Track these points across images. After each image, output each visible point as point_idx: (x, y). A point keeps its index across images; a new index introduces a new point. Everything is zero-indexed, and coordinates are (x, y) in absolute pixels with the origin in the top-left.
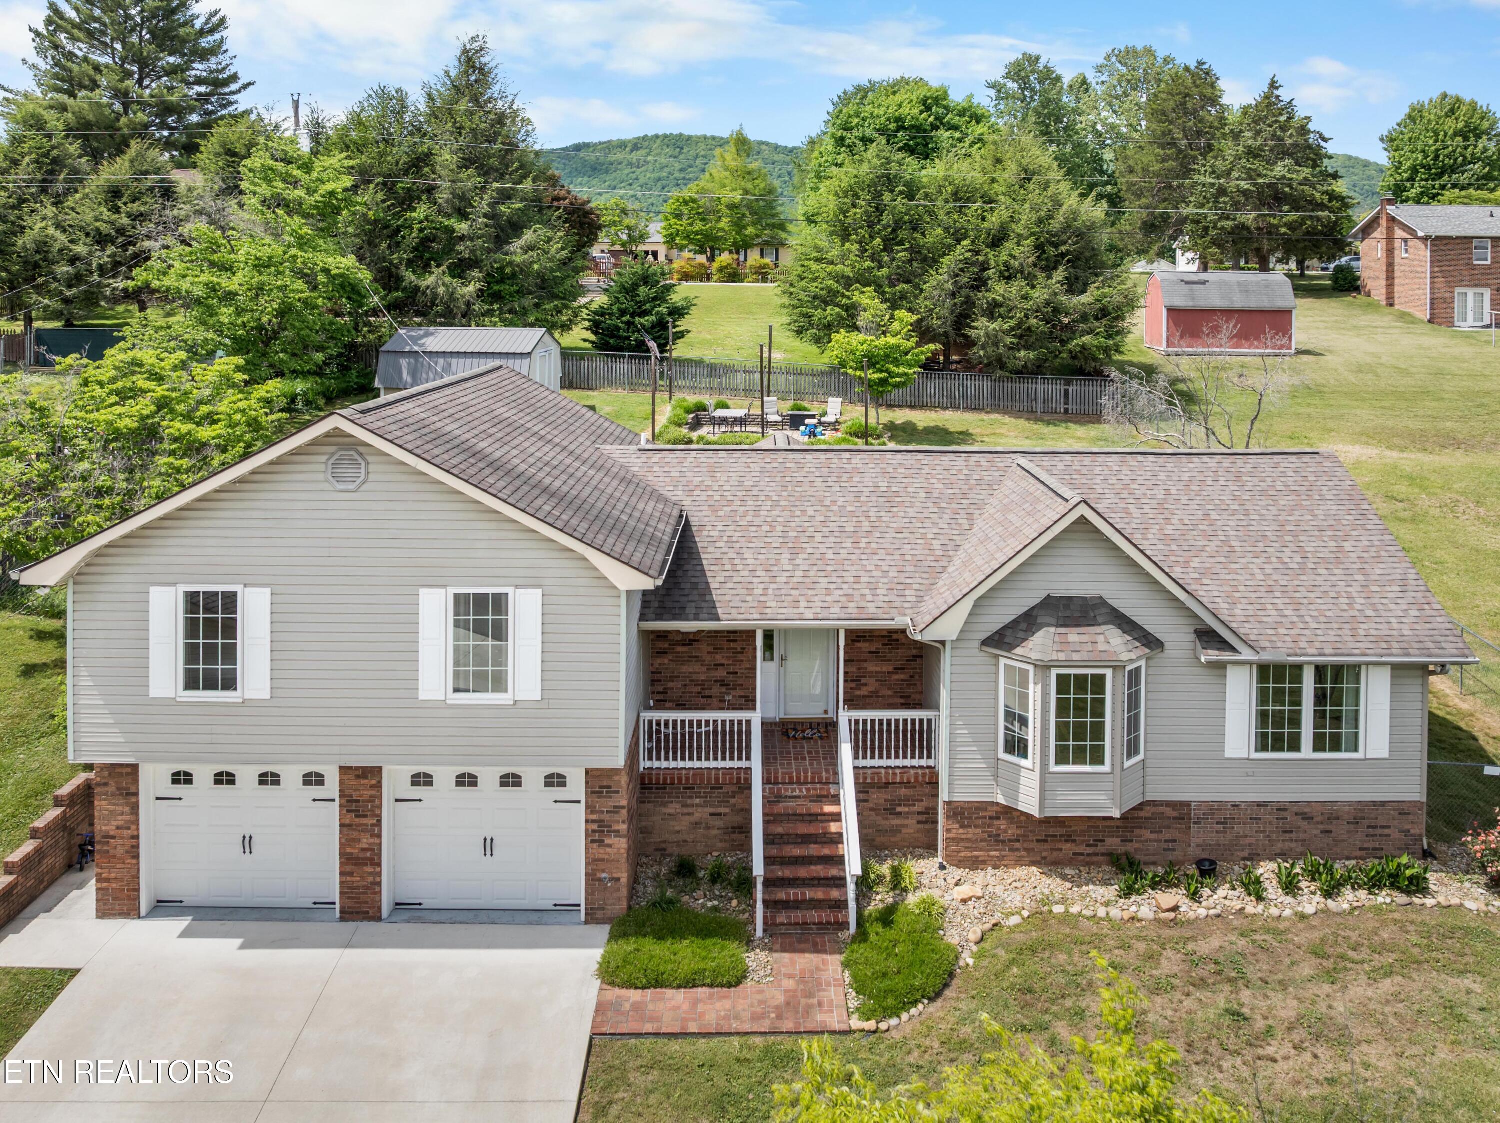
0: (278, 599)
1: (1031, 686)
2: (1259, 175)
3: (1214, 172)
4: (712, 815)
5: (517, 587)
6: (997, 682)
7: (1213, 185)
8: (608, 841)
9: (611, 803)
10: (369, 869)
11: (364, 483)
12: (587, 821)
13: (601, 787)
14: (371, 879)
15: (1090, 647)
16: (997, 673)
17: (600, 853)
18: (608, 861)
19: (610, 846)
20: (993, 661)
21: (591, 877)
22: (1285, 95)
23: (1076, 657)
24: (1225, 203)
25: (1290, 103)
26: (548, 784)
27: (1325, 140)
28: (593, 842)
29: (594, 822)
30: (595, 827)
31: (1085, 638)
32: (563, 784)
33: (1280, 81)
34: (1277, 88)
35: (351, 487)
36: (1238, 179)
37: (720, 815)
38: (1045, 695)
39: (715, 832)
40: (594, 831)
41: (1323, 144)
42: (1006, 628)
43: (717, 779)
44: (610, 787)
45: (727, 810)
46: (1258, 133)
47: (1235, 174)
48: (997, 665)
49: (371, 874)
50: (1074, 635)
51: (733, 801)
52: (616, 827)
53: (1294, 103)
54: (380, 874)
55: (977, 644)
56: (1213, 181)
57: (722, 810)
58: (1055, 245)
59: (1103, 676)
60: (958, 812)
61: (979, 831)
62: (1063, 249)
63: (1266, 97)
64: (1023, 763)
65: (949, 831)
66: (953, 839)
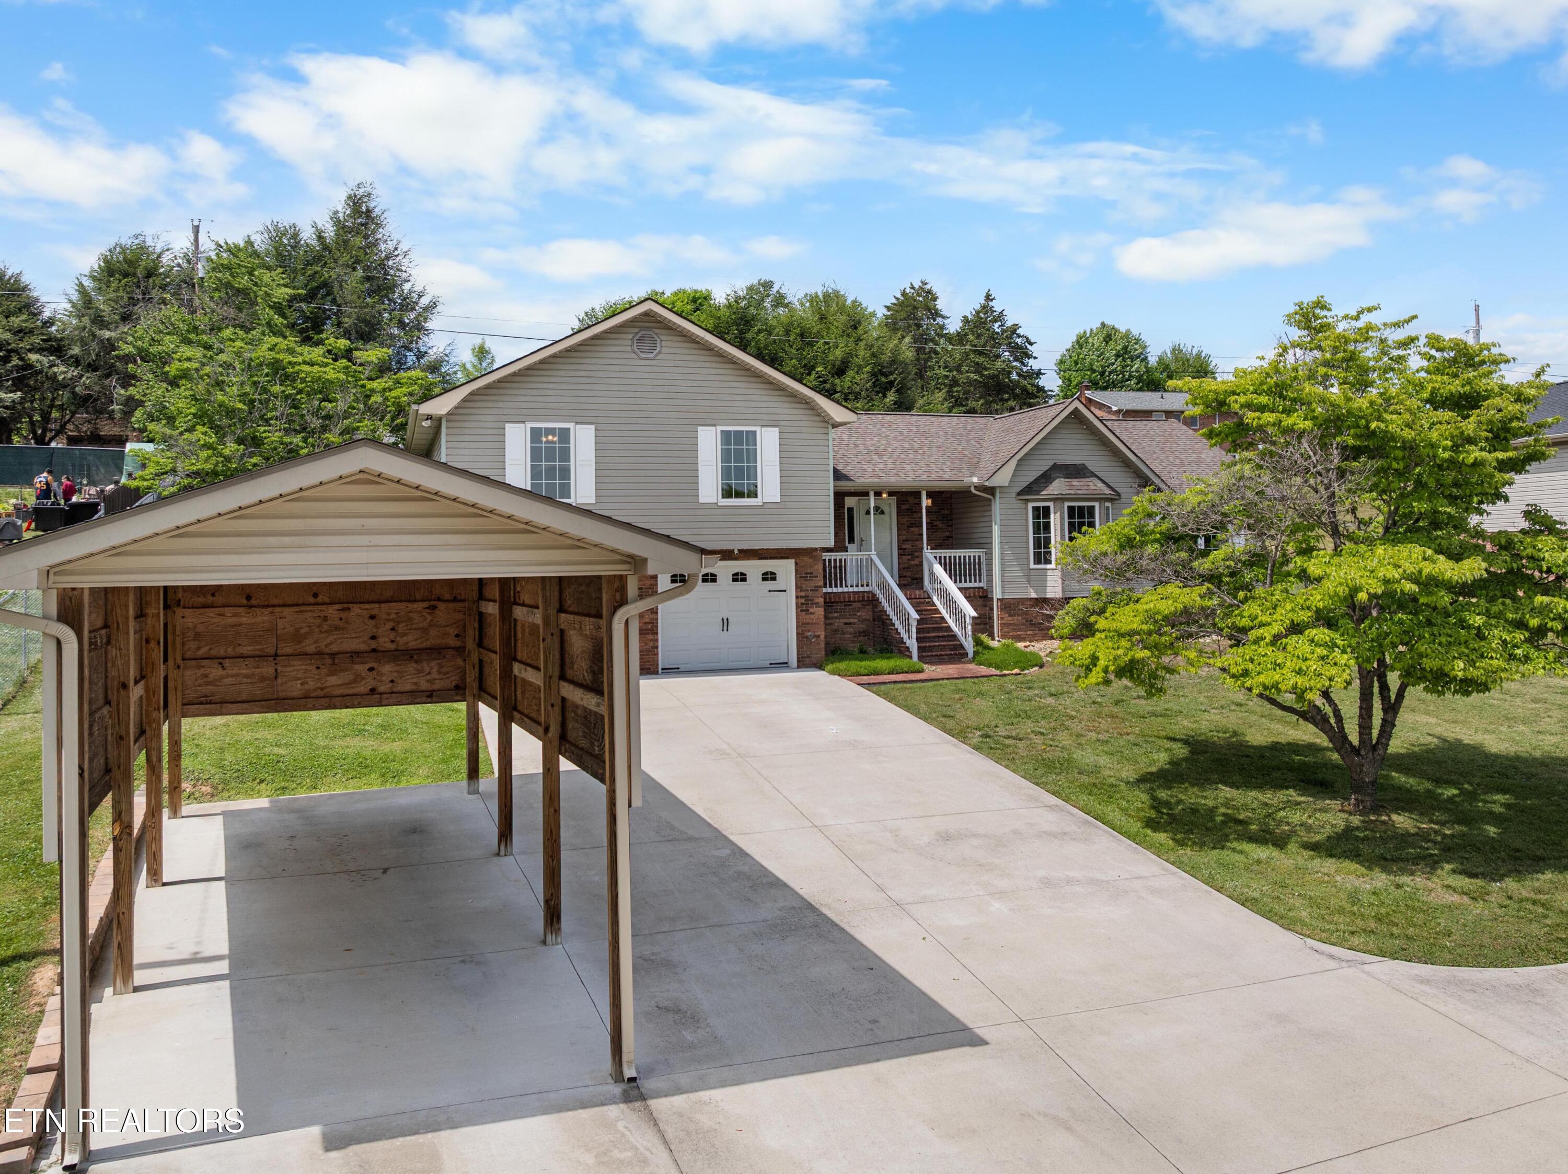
0: (601, 433)
1: (1052, 516)
2: (986, 369)
3: (946, 367)
4: (846, 624)
5: (762, 426)
6: (1027, 520)
7: (947, 377)
8: (811, 610)
9: (813, 584)
10: (650, 637)
11: (659, 353)
12: (797, 597)
13: (807, 573)
14: (651, 644)
15: (1086, 488)
16: (1027, 514)
17: (807, 618)
18: (812, 624)
19: (812, 613)
20: (1024, 506)
21: (800, 635)
22: (997, 306)
23: (1079, 492)
24: (957, 391)
25: (1001, 312)
26: (764, 579)
27: (1031, 344)
28: (802, 611)
29: (802, 597)
30: (803, 601)
31: (1082, 484)
32: (774, 579)
33: (994, 294)
34: (992, 300)
35: (651, 356)
36: (967, 372)
37: (850, 624)
38: (1062, 519)
39: (848, 636)
40: (802, 604)
41: (1029, 347)
42: (1031, 483)
43: (849, 598)
44: (811, 573)
45: (856, 620)
46: (979, 336)
47: (964, 368)
48: (1026, 509)
49: (651, 640)
50: (1075, 482)
51: (859, 614)
52: (816, 600)
53: (1004, 313)
54: (657, 640)
55: (1014, 495)
56: (947, 374)
57: (852, 620)
58: (886, 376)
59: (1093, 507)
60: (1008, 606)
61: (1020, 618)
62: (892, 378)
63: (983, 307)
64: (1049, 566)
65: (1002, 618)
66: (1005, 624)
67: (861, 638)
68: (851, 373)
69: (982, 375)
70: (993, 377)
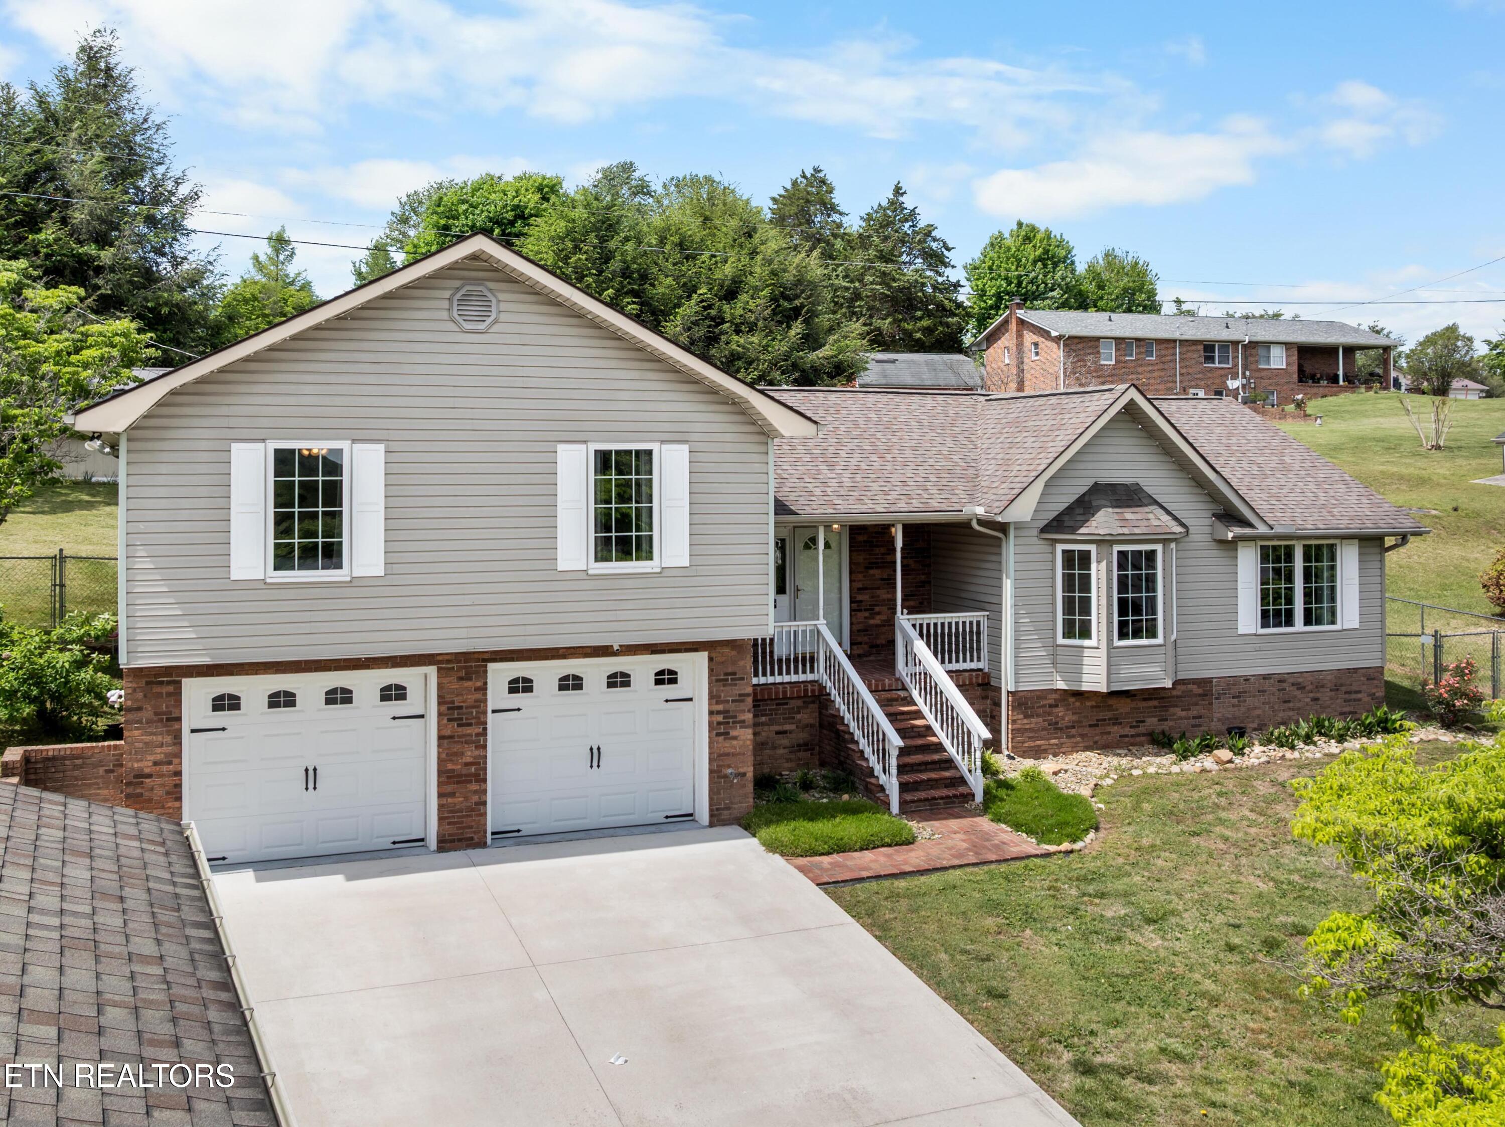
0: (394, 457)
1: (1094, 566)
2: (894, 280)
3: (846, 276)
4: (778, 733)
5: (663, 442)
6: (1053, 570)
7: (847, 289)
8: (733, 733)
9: (737, 691)
10: (474, 787)
11: (496, 321)
12: (711, 713)
13: (726, 674)
14: (475, 798)
15: (1145, 523)
16: (1053, 561)
17: (726, 746)
18: (734, 755)
19: (735, 738)
20: (1049, 549)
21: (715, 774)
22: (908, 202)
23: (1137, 531)
24: (859, 306)
25: (913, 210)
26: (658, 682)
27: (948, 249)
28: (718, 735)
29: (718, 712)
30: (720, 718)
31: (1139, 516)
32: (674, 681)
33: (905, 187)
34: (902, 194)
35: (481, 326)
36: (872, 283)
37: (785, 732)
38: (1109, 571)
39: (781, 751)
40: (719, 723)
41: (946, 253)
42: (1062, 514)
43: (785, 692)
44: (735, 674)
45: (793, 727)
46: (886, 239)
47: (868, 278)
48: (1053, 553)
49: (476, 792)
50: (1129, 514)
51: (798, 716)
52: (742, 717)
53: (917, 211)
54: (485, 791)
55: (1035, 532)
56: (848, 285)
57: (787, 727)
58: (789, 299)
59: (1153, 552)
60: (1022, 701)
61: (1040, 719)
62: (797, 302)
63: (892, 203)
64: (1086, 643)
65: (1014, 722)
66: (1018, 730)
67: (801, 754)
68: (744, 297)
69: (889, 287)
70: (901, 290)
